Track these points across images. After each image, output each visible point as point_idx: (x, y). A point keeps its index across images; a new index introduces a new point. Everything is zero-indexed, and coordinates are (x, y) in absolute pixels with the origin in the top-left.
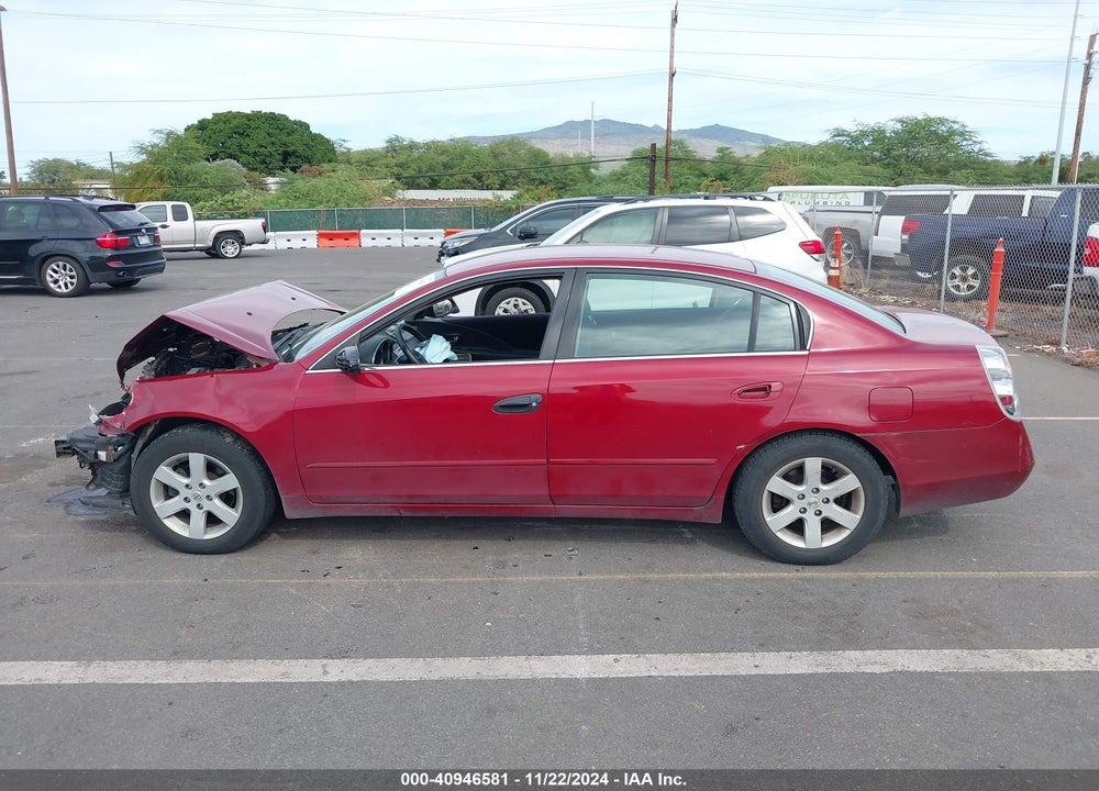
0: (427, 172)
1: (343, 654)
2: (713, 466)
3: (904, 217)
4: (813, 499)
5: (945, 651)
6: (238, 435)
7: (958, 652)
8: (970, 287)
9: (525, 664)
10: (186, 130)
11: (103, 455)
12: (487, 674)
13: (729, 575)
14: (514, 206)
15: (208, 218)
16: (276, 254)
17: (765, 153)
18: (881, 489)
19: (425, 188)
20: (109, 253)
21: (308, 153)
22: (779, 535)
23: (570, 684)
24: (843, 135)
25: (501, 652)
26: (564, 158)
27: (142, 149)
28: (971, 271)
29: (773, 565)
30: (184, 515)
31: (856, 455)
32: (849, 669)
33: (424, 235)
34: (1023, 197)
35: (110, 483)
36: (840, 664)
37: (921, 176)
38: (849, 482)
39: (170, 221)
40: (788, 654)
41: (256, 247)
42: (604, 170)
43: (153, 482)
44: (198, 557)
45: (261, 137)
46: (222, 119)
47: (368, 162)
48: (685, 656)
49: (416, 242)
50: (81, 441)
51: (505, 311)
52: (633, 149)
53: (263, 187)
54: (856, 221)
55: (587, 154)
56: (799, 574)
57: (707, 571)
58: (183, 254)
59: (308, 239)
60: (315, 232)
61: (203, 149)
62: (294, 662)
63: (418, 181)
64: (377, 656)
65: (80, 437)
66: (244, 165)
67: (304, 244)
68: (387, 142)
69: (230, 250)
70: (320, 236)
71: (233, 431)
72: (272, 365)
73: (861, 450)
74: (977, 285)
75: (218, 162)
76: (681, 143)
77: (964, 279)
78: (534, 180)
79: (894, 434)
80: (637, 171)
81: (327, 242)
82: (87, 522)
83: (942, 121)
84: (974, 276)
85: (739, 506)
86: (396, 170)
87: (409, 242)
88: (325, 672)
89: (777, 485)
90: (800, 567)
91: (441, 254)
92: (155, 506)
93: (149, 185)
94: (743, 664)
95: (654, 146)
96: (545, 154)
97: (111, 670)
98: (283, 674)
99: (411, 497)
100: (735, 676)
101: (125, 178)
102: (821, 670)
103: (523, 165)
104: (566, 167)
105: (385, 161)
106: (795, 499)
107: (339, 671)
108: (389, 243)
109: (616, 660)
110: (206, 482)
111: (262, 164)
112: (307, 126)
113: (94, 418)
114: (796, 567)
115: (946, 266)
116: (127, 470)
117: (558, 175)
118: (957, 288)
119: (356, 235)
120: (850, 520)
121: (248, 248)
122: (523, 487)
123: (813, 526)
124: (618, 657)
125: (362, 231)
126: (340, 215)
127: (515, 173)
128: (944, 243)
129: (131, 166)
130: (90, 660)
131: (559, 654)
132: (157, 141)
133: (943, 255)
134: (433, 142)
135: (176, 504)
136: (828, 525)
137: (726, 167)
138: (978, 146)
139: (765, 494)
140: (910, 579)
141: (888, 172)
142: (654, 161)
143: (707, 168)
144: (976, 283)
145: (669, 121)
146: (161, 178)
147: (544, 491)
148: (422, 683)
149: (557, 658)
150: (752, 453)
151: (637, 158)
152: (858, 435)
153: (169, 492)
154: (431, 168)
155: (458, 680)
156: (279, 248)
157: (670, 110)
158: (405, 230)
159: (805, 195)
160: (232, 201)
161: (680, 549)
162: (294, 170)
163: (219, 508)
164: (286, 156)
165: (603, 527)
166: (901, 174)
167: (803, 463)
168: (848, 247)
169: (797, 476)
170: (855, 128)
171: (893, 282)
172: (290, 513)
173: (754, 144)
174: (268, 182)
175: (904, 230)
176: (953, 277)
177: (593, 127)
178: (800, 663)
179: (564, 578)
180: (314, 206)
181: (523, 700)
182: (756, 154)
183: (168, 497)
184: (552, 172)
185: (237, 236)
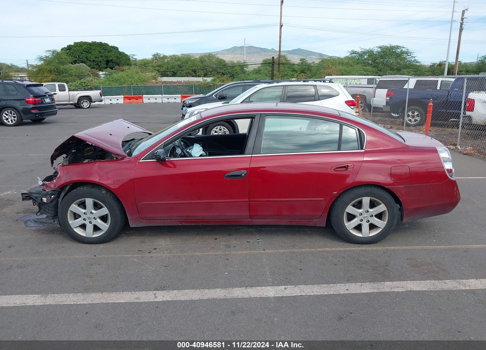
0: (171, 69)
1: (162, 288)
2: (322, 201)
3: (387, 90)
4: (365, 215)
5: (428, 281)
6: (108, 189)
7: (433, 281)
8: (416, 120)
9: (245, 291)
10: (61, 50)
11: (45, 200)
12: (229, 296)
13: (329, 249)
14: (212, 85)
15: (74, 90)
16: (105, 106)
17: (322, 61)
18: (395, 211)
19: (170, 76)
20: (31, 106)
21: (118, 61)
22: (351, 231)
23: (266, 300)
24: (355, 53)
25: (234, 286)
26: (232, 63)
27: (41, 59)
28: (416, 113)
29: (348, 244)
30: (83, 226)
31: (385, 196)
32: (387, 290)
33: (172, 97)
34: (438, 81)
35: (48, 212)
36: (383, 288)
37: (389, 71)
38: (382, 208)
39: (57, 91)
40: (360, 284)
41: (97, 103)
42: (250, 68)
43: (69, 212)
44: (90, 245)
45: (96, 53)
46: (79, 45)
47: (144, 65)
48: (315, 286)
49: (168, 101)
50: (34, 193)
51: (216, 132)
52: (263, 59)
53: (97, 76)
54: (365, 91)
55: (243, 61)
56: (359, 248)
57: (320, 248)
58: (64, 106)
59: (119, 100)
60: (122, 96)
61: (70, 59)
62: (141, 293)
63: (167, 73)
64: (178, 289)
65: (34, 191)
66: (89, 66)
67: (117, 102)
68: (153, 56)
69: (85, 104)
70: (125, 98)
71: (106, 188)
72: (124, 158)
73: (387, 193)
74: (419, 120)
75: (77, 64)
76: (284, 56)
77: (413, 117)
78: (219, 73)
79: (401, 186)
80: (266, 69)
81: (128, 101)
82: (36, 230)
83: (398, 47)
84: (418, 116)
85: (333, 219)
86: (157, 68)
87: (165, 101)
88: (156, 297)
89: (350, 209)
90: (360, 245)
91: (183, 106)
92: (70, 222)
93: (45, 75)
94: (341, 289)
95: (273, 58)
96: (224, 61)
97: (57, 298)
98: (137, 298)
99: (187, 217)
100: (339, 295)
101: (34, 72)
102: (375, 291)
103: (214, 66)
104: (233, 67)
105: (152, 64)
106: (358, 215)
107: (162, 296)
108: (156, 101)
109: (285, 289)
110: (94, 211)
111: (98, 66)
112: (117, 49)
113: (40, 183)
114: (358, 245)
115: (406, 111)
116: (56, 206)
117: (230, 70)
118: (410, 120)
119: (141, 98)
120: (381, 224)
121: (94, 104)
122: (237, 211)
123: (365, 227)
124: (286, 287)
125: (144, 96)
126: (134, 89)
127: (211, 69)
128: (406, 101)
129: (36, 66)
130: (47, 294)
131: (260, 286)
132: (47, 55)
133: (405, 106)
134: (174, 56)
135: (80, 221)
136: (372, 227)
137: (304, 67)
138: (414, 58)
139: (345, 214)
140: (408, 250)
141: (375, 70)
142: (273, 65)
143: (296, 68)
144: (418, 119)
145: (280, 47)
146: (50, 71)
147: (247, 213)
148: (200, 300)
149: (259, 288)
150: (340, 195)
151: (265, 63)
152: (386, 187)
153: (76, 216)
154: (173, 67)
155: (216, 299)
156: (106, 103)
157: (280, 42)
158: (163, 95)
159: (341, 80)
160: (85, 83)
161: (306, 238)
162: (112, 68)
163: (99, 223)
164: (108, 62)
165: (271, 228)
166: (380, 71)
167: (362, 200)
168: (361, 103)
169: (359, 205)
170: (361, 51)
171: (382, 118)
172: (132, 225)
173: (316, 57)
174: (100, 74)
175: (387, 95)
176: (409, 116)
177: (245, 49)
178: (366, 288)
179: (257, 252)
180: (122, 84)
181: (247, 307)
182: (317, 62)
183: (76, 218)
184: (227, 69)
185: (89, 98)
